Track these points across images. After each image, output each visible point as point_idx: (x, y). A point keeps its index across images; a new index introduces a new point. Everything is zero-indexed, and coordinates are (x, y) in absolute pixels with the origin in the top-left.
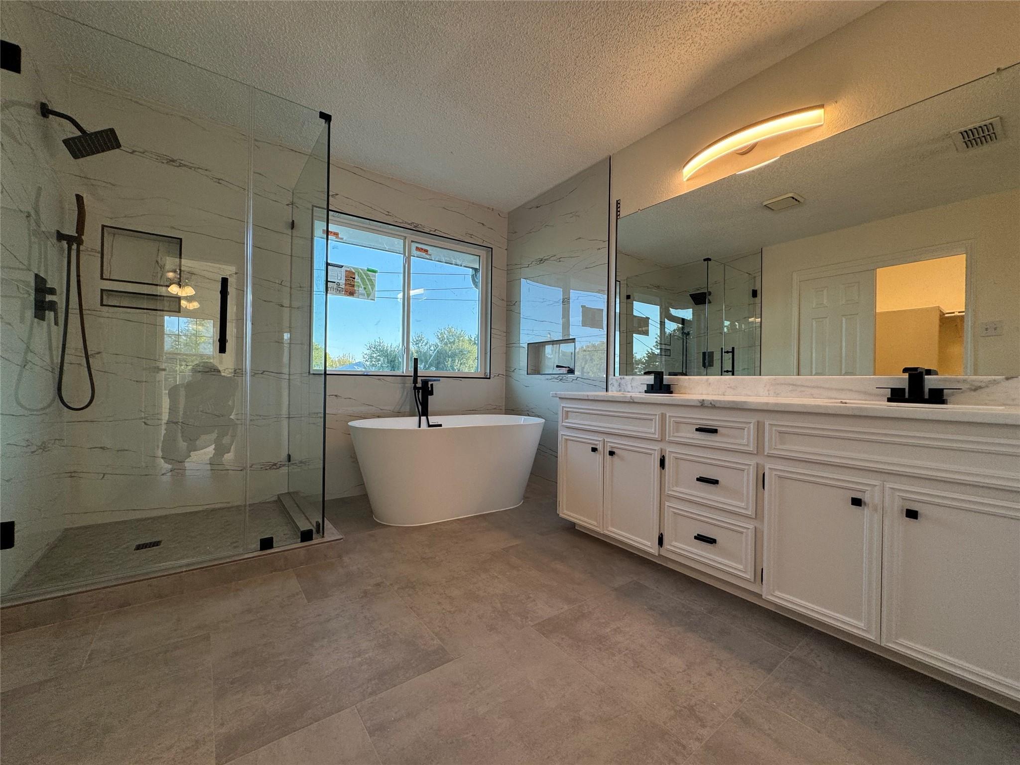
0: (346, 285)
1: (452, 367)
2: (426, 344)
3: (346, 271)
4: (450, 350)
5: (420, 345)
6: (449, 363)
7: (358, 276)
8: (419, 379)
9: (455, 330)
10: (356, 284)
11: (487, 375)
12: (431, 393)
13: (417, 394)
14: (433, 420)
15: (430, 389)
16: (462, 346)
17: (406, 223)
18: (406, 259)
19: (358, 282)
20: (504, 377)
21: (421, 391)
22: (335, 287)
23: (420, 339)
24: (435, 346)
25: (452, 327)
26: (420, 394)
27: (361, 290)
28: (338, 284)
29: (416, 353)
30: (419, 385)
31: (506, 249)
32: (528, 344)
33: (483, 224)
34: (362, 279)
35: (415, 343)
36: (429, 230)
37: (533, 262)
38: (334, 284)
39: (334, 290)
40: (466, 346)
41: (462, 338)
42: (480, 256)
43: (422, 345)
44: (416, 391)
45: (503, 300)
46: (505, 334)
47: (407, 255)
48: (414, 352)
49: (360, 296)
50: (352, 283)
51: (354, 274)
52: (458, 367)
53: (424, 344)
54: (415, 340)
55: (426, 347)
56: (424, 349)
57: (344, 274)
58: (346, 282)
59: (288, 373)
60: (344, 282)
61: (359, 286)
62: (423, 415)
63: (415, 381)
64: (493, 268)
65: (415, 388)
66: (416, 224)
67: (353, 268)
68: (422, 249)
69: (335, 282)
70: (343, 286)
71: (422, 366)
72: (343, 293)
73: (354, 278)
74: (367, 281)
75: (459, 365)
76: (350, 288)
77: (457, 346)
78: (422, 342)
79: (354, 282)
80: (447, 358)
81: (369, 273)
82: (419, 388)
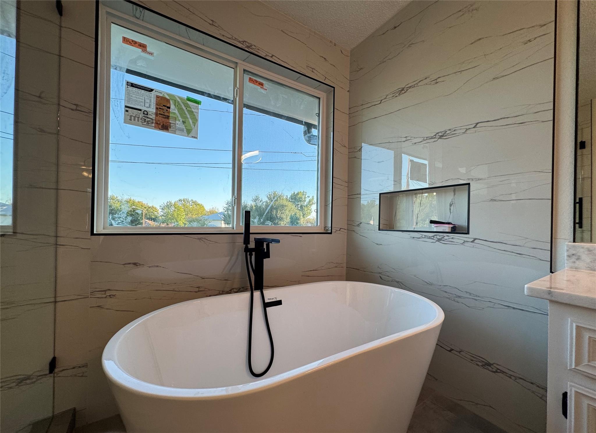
0: (156, 114)
1: (276, 215)
2: (261, 201)
3: (157, 97)
4: (275, 205)
5: (257, 202)
6: (274, 212)
7: (175, 105)
8: (252, 237)
9: (278, 193)
10: (171, 115)
11: (327, 230)
12: (267, 255)
13: (249, 257)
14: (270, 295)
15: (265, 251)
16: (282, 203)
17: (236, 39)
18: (237, 91)
19: (175, 113)
20: (346, 231)
21: (254, 253)
22: (141, 117)
23: (257, 198)
24: (266, 203)
25: (276, 191)
26: (253, 257)
27: (179, 124)
28: (146, 113)
29: (255, 207)
30: (252, 245)
31: (348, 91)
32: (380, 194)
33: (325, 59)
34: (180, 109)
35: (254, 201)
36: (265, 55)
37: (387, 95)
38: (139, 112)
39: (140, 121)
40: (285, 203)
41: (282, 198)
42: (319, 98)
43: (258, 202)
44: (248, 253)
45: (345, 146)
46: (346, 184)
47: (238, 86)
48: (253, 206)
49: (177, 132)
50: (166, 114)
51: (168, 101)
52: (280, 215)
53: (259, 201)
54: (254, 199)
55: (261, 203)
56: (259, 204)
57: (154, 101)
58: (156, 110)
59: (53, 234)
60: (154, 111)
61: (175, 119)
62: (256, 289)
63: (247, 241)
64: (335, 110)
65: (247, 250)
66: (248, 43)
67: (168, 95)
68: (257, 82)
69: (140, 110)
70: (153, 117)
71: (256, 221)
72: (153, 125)
73: (169, 108)
74: (186, 112)
75: (280, 214)
76: (163, 119)
77: (279, 202)
78: (258, 200)
79: (169, 112)
80: (273, 210)
81: (189, 102)
82: (251, 250)
